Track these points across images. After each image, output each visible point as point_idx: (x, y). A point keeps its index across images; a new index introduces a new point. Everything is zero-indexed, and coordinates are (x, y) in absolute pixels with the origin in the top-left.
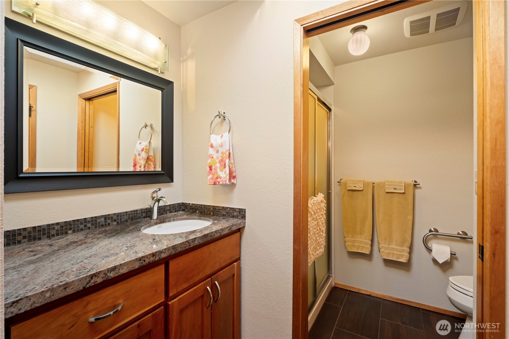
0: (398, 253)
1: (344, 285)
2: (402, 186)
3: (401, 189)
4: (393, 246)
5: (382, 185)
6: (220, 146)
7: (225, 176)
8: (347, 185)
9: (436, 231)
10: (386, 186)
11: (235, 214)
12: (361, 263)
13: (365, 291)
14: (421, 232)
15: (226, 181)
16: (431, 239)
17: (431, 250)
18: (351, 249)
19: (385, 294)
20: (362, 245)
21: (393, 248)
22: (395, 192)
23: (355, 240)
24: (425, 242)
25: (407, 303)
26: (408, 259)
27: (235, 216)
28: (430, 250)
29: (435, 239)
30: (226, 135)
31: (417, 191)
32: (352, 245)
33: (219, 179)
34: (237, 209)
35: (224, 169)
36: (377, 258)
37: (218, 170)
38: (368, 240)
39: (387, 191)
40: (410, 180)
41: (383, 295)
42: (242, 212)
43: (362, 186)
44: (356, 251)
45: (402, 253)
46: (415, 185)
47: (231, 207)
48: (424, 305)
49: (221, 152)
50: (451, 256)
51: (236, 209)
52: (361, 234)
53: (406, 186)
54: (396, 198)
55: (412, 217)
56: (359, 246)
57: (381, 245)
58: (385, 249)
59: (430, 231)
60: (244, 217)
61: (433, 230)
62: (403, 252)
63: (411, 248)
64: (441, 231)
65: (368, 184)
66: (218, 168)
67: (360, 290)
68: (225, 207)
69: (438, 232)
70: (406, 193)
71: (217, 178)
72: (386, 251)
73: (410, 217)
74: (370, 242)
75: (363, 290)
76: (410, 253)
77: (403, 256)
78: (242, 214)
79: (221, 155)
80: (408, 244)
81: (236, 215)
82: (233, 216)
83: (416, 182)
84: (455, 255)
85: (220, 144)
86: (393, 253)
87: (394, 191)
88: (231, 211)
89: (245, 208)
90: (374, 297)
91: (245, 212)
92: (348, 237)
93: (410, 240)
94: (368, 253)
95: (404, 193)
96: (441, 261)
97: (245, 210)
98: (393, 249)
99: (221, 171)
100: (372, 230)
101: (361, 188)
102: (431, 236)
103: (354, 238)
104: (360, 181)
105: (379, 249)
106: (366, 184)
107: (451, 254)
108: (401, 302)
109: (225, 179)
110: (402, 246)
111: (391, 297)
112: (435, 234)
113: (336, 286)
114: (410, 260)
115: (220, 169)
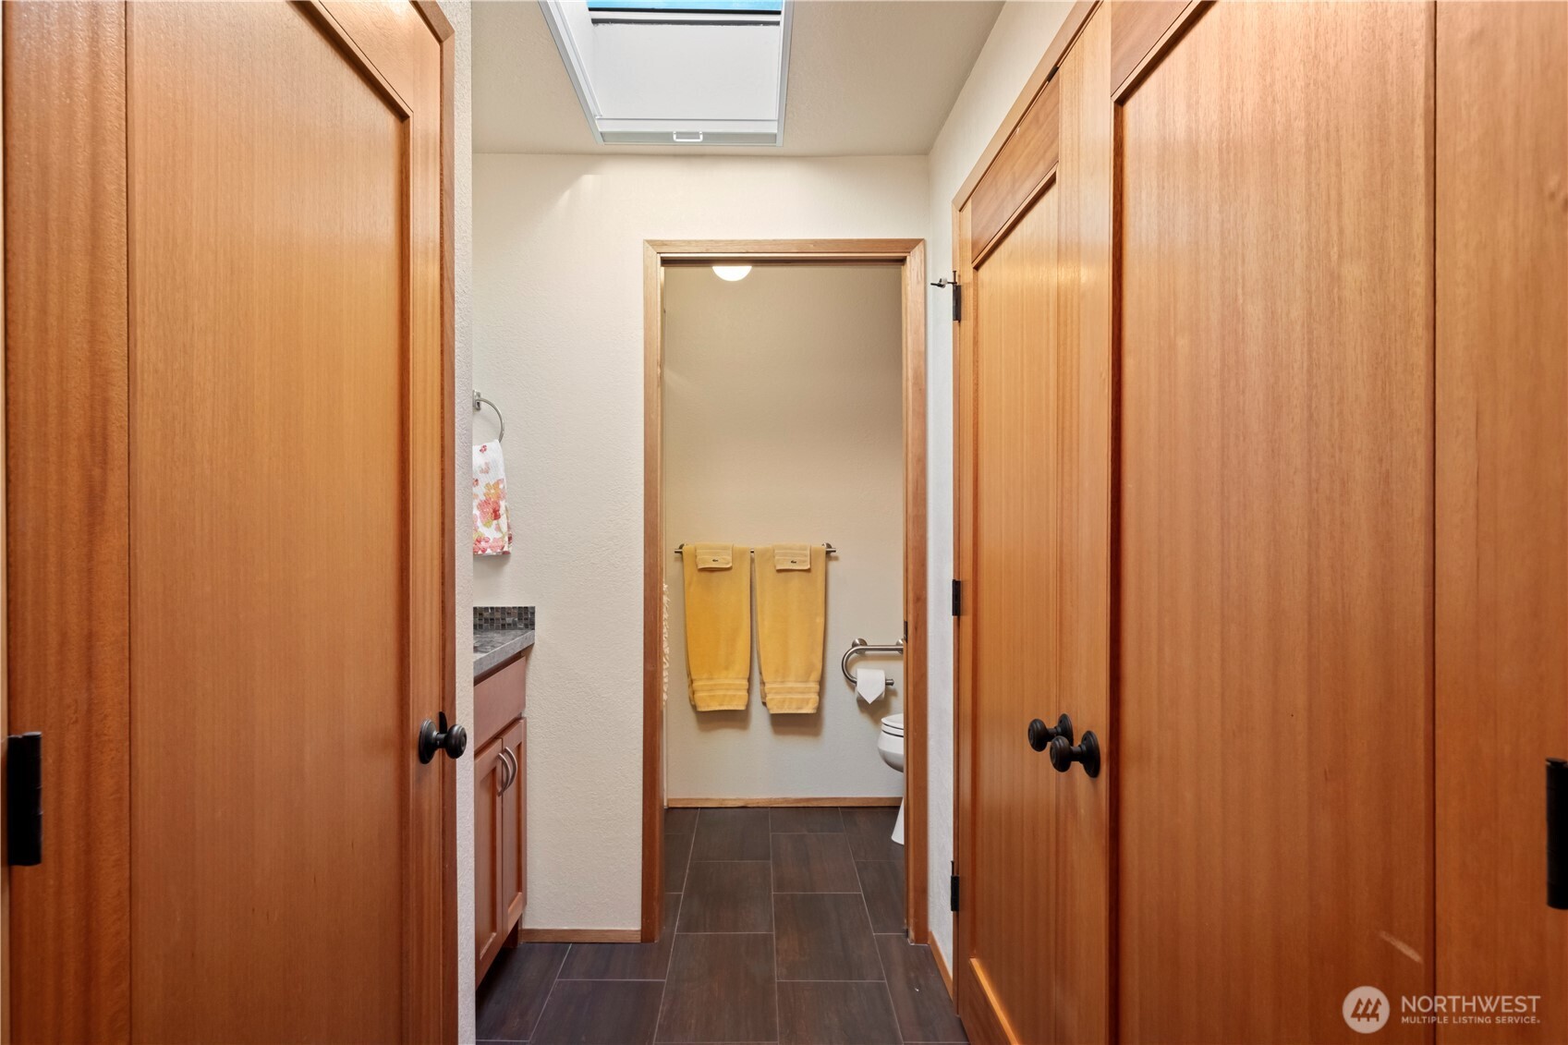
0: (800, 696)
1: (687, 799)
2: (806, 556)
3: (804, 562)
4: (790, 685)
5: (769, 555)
6: (482, 471)
7: (499, 535)
8: (698, 557)
9: (862, 642)
10: (777, 558)
11: (509, 620)
12: (727, 738)
13: (735, 800)
14: (839, 648)
15: (503, 548)
16: (855, 661)
17: (855, 682)
18: (708, 706)
19: (775, 796)
20: (730, 693)
21: (791, 688)
22: (794, 568)
23: (715, 685)
24: (846, 668)
25: (815, 804)
26: (816, 705)
27: (509, 625)
28: (852, 682)
29: (861, 660)
30: (494, 445)
31: (832, 565)
32: (710, 696)
33: (483, 544)
34: (514, 608)
35: (495, 522)
36: (759, 719)
37: (479, 523)
38: (743, 678)
39: (779, 568)
40: (820, 545)
41: (770, 800)
42: (526, 613)
43: (730, 558)
44: (717, 709)
45: (806, 696)
46: (828, 553)
47: (495, 606)
48: (845, 799)
49: (484, 484)
50: (886, 688)
51: (509, 608)
52: (727, 668)
53: (813, 555)
54: (796, 582)
55: (823, 620)
56: (725, 696)
57: (768, 686)
58: (776, 693)
59: (854, 645)
60: (530, 625)
61: (857, 642)
62: (808, 693)
63: (822, 682)
64: (870, 643)
65: (742, 553)
66: (479, 520)
67: (724, 800)
68: (481, 608)
69: (866, 644)
70: (813, 570)
71: (477, 540)
72: (778, 697)
73: (820, 620)
74: (745, 683)
75: (731, 800)
76: (821, 693)
77: (807, 701)
78: (526, 619)
79: (485, 491)
80: (816, 675)
81: (511, 622)
82: (503, 626)
83: (829, 546)
84: (892, 684)
85: (484, 467)
86: (792, 698)
87: (791, 568)
88: (498, 615)
89: (533, 605)
90: (754, 807)
91: (533, 613)
92: (701, 679)
93: (819, 666)
94: (743, 708)
95: (808, 571)
96: (870, 700)
97: (533, 608)
98: (791, 691)
99: (487, 525)
100: (749, 655)
101: (728, 563)
102: (855, 655)
103: (712, 679)
104: (725, 548)
105: (764, 696)
106: (737, 555)
107: (887, 684)
108: (805, 805)
109: (501, 544)
110: (807, 681)
111: (786, 800)
112: (861, 651)
113: (670, 806)
114: (820, 708)
115: (482, 522)
